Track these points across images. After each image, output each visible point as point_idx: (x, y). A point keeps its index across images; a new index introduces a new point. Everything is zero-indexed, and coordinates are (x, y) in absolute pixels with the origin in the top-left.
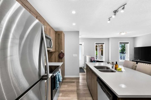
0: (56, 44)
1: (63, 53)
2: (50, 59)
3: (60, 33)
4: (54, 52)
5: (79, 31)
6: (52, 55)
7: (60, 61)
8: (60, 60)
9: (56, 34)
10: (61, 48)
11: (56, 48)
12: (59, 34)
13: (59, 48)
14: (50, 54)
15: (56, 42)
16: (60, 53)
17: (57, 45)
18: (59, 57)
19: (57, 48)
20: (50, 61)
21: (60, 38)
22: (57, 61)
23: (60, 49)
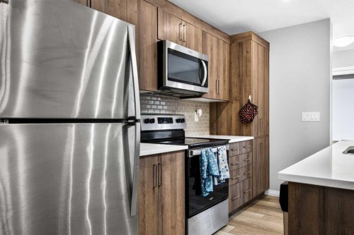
1: (253, 105)
2: (215, 126)
3: (243, 40)
4: (228, 102)
5: (328, 20)
6: (221, 112)
7: (244, 133)
8: (244, 128)
9: (230, 45)
10: (246, 89)
11: (230, 91)
12: (240, 45)
13: (241, 89)
14: (215, 111)
15: (233, 71)
16: (244, 104)
17: (235, 80)
18: (241, 117)
19: (235, 90)
20: (215, 133)
21: (245, 52)
22: (234, 132)
23: (245, 91)
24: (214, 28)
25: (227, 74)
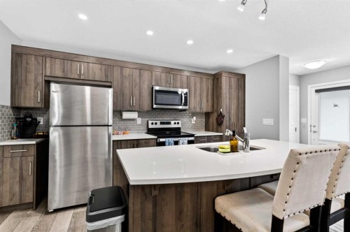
2: (207, 126)
3: (219, 76)
4: (212, 112)
5: (279, 56)
6: (210, 118)
9: (214, 79)
10: (219, 105)
12: (218, 79)
14: (207, 117)
19: (215, 106)
21: (219, 83)
25: (210, 96)
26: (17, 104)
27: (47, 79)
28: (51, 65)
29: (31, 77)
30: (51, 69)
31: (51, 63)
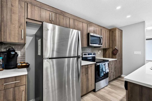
0: (110, 41)
1: (117, 50)
2: (105, 55)
3: (113, 30)
4: (109, 48)
5: (144, 22)
6: (106, 51)
8: (114, 56)
9: (109, 32)
11: (109, 45)
12: (113, 32)
13: (113, 45)
15: (110, 39)
16: (114, 49)
18: (113, 53)
19: (111, 45)
20: (105, 57)
21: (114, 34)
22: (110, 57)
24: (104, 28)
25: (108, 40)
26: (3, 39)
27: (28, 21)
28: (32, 11)
29: (16, 17)
30: (32, 13)
31: (31, 8)
